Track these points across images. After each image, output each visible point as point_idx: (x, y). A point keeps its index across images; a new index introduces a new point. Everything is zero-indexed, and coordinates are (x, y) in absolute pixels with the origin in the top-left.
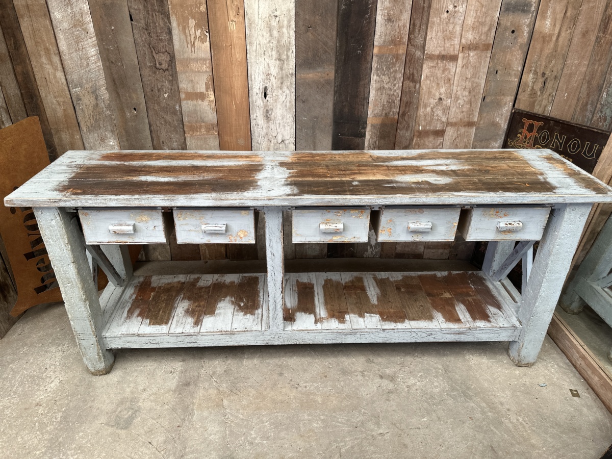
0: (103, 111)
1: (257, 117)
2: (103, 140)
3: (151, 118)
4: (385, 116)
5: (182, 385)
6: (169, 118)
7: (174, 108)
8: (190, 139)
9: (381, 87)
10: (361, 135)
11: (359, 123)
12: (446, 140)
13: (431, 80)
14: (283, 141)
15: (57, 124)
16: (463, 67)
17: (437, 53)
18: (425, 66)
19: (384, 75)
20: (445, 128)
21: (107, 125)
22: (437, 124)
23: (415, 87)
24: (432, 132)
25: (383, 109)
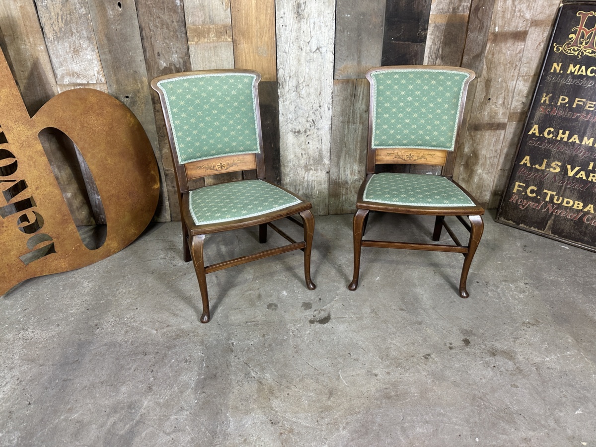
0: (75, 9)
1: (284, 14)
2: (76, 51)
3: (142, 18)
4: (453, 13)
5: (205, 379)
6: (166, 17)
7: (174, 3)
8: (195, 49)
10: (421, 39)
11: (419, 22)
12: (527, 46)
14: (318, 49)
15: (12, 29)
20: (528, 28)
21: (82, 30)
22: (518, 23)
24: (511, 34)
25: (451, 2)
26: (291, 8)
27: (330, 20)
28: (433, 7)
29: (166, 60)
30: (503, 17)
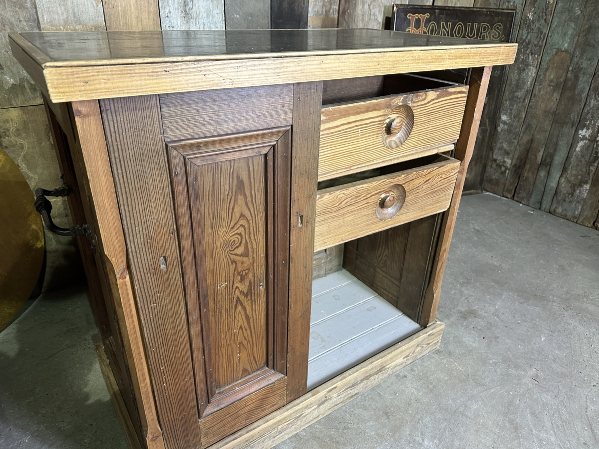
1: (170, 12)
4: (326, 16)
11: (299, 24)
25: (323, 5)
26: (176, 6)
27: (220, 21)
28: (310, 9)
29: (13, 74)
30: (363, 19)
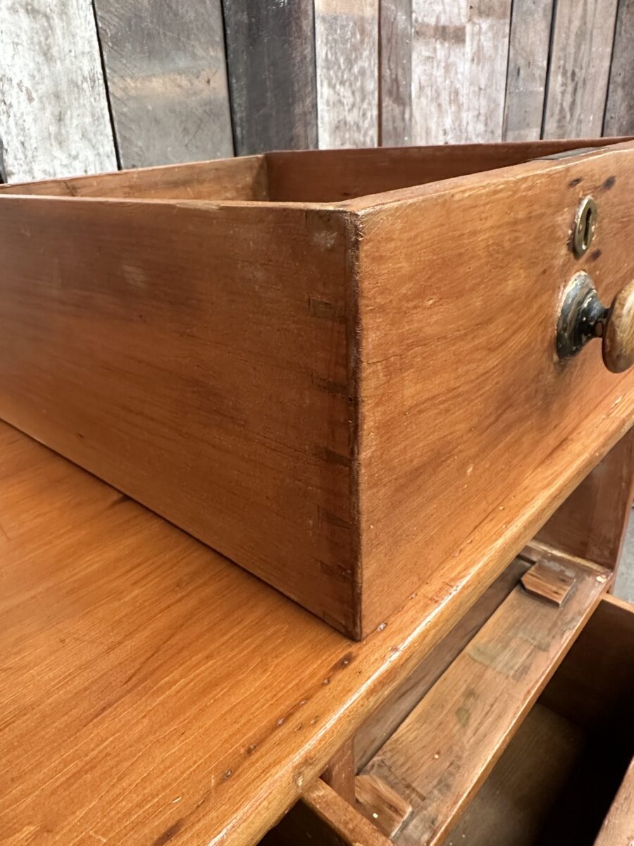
9: (339, 122)
13: (427, 97)
16: (473, 60)
17: (432, 21)
18: (414, 56)
19: (342, 83)
23: (403, 119)
